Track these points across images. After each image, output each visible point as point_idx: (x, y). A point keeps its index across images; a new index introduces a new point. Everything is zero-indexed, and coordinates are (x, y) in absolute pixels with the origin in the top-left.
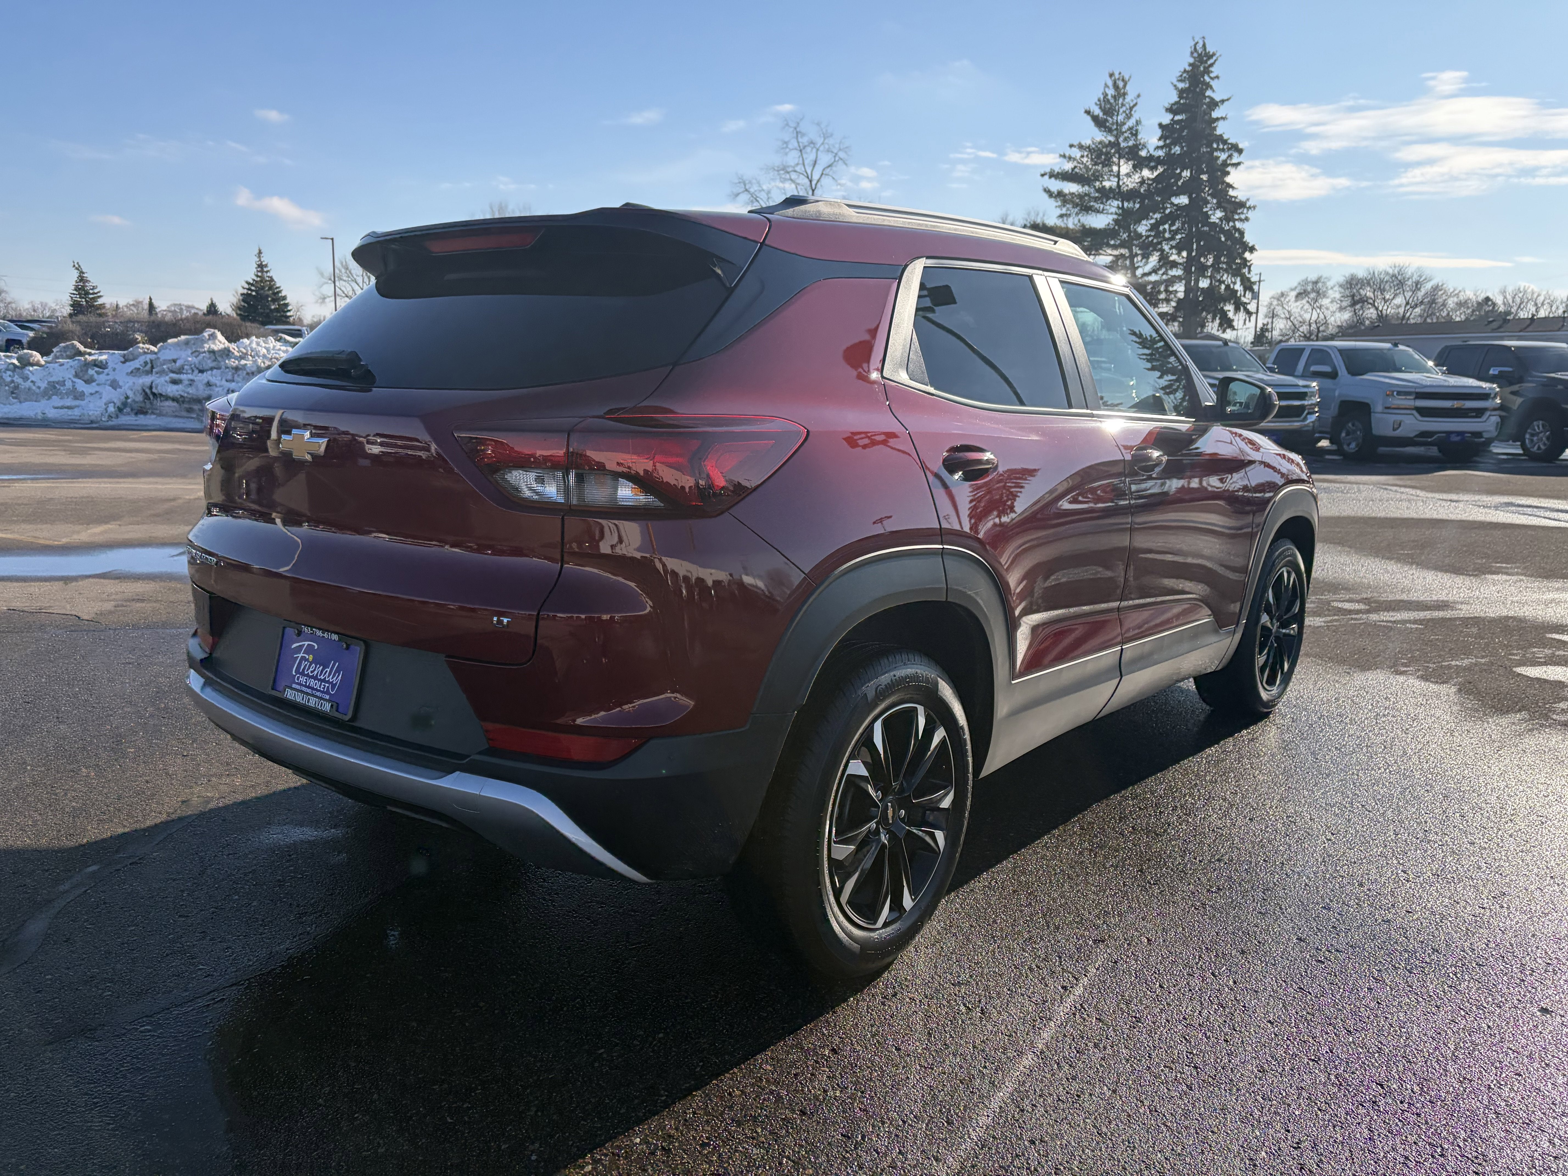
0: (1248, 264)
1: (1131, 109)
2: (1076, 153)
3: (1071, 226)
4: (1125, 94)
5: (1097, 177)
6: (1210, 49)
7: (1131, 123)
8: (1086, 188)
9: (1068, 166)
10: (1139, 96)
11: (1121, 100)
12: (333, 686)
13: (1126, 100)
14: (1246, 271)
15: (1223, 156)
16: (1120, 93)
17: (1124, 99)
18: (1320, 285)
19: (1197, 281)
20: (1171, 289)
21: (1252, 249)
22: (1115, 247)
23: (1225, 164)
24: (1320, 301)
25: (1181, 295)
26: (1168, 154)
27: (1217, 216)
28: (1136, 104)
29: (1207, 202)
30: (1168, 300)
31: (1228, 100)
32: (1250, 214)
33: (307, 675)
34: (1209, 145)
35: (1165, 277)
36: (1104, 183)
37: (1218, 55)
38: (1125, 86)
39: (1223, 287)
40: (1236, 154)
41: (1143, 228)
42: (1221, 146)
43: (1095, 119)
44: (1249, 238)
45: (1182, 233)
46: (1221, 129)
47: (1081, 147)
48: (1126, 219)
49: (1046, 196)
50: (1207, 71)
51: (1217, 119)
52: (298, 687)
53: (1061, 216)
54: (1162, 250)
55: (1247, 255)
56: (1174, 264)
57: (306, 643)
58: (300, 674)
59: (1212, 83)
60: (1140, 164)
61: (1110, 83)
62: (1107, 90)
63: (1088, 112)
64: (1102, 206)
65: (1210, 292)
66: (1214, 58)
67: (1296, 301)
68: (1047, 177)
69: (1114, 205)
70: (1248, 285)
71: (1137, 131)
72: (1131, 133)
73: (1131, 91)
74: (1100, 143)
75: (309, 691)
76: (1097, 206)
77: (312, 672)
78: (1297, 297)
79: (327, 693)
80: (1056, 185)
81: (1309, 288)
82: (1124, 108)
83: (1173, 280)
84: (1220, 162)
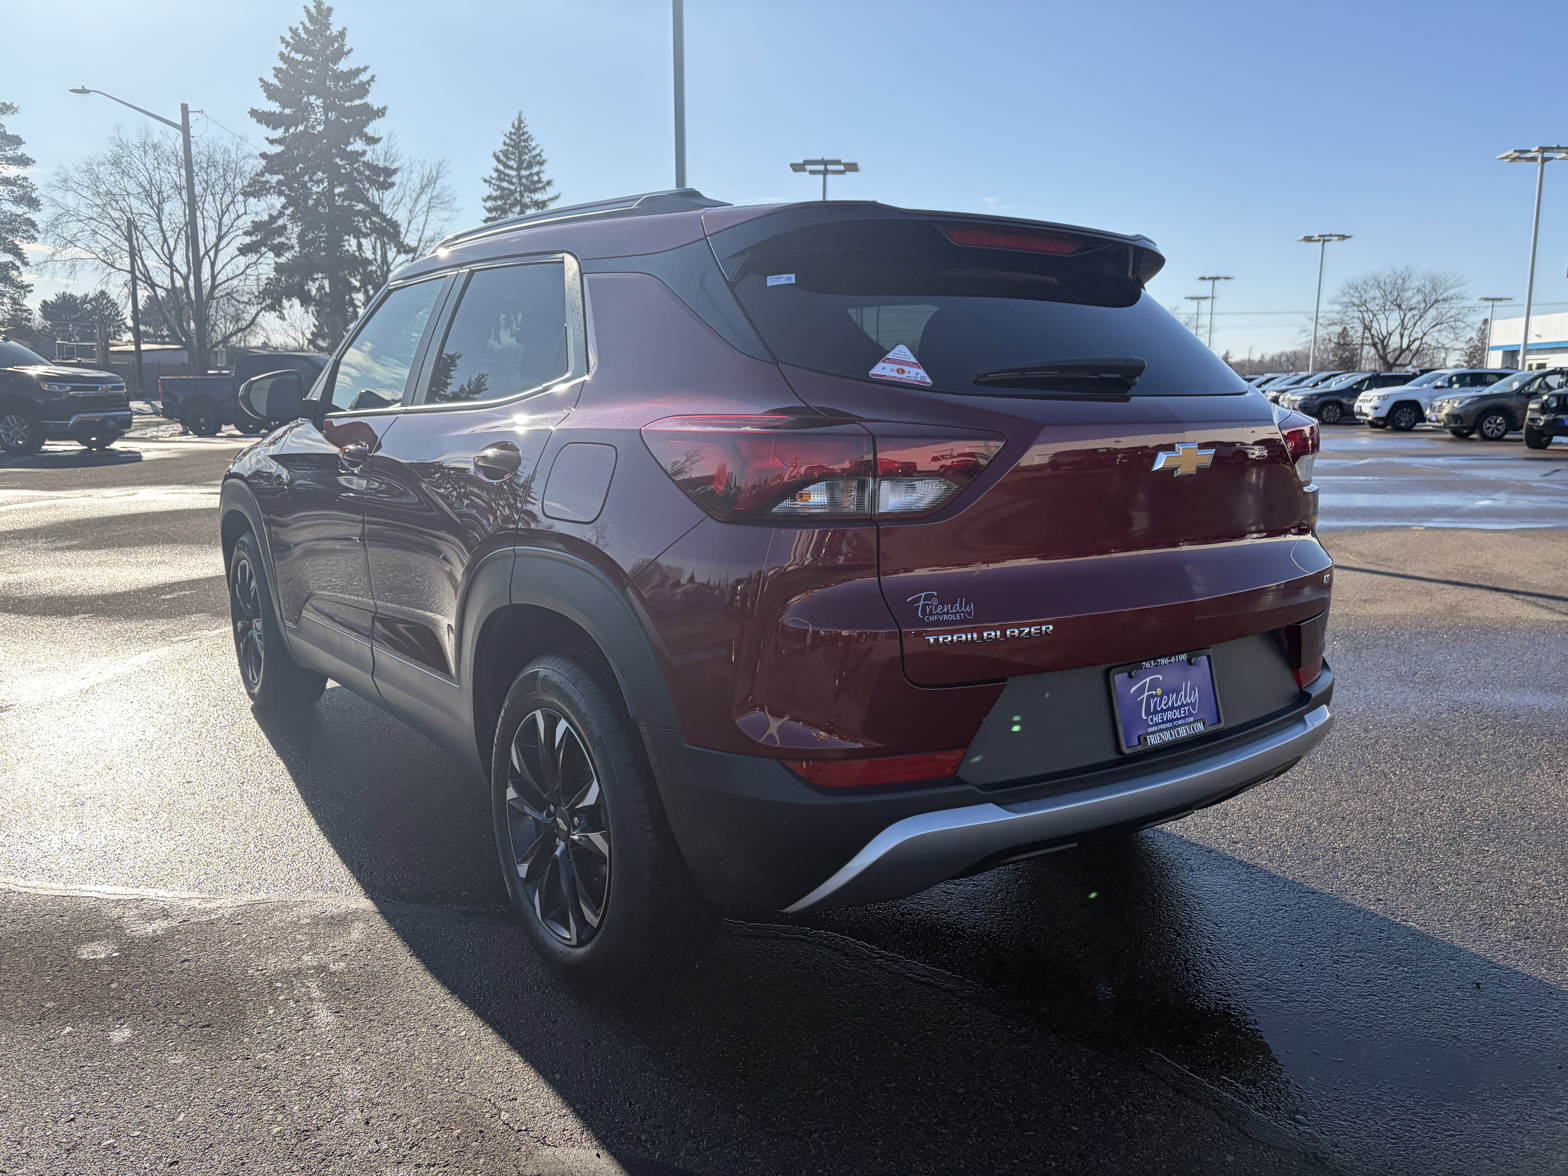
12: (1193, 705)
33: (1162, 711)
52: (1155, 728)
57: (1148, 680)
58: (1152, 714)
75: (1169, 725)
77: (1165, 705)
79: (1191, 714)
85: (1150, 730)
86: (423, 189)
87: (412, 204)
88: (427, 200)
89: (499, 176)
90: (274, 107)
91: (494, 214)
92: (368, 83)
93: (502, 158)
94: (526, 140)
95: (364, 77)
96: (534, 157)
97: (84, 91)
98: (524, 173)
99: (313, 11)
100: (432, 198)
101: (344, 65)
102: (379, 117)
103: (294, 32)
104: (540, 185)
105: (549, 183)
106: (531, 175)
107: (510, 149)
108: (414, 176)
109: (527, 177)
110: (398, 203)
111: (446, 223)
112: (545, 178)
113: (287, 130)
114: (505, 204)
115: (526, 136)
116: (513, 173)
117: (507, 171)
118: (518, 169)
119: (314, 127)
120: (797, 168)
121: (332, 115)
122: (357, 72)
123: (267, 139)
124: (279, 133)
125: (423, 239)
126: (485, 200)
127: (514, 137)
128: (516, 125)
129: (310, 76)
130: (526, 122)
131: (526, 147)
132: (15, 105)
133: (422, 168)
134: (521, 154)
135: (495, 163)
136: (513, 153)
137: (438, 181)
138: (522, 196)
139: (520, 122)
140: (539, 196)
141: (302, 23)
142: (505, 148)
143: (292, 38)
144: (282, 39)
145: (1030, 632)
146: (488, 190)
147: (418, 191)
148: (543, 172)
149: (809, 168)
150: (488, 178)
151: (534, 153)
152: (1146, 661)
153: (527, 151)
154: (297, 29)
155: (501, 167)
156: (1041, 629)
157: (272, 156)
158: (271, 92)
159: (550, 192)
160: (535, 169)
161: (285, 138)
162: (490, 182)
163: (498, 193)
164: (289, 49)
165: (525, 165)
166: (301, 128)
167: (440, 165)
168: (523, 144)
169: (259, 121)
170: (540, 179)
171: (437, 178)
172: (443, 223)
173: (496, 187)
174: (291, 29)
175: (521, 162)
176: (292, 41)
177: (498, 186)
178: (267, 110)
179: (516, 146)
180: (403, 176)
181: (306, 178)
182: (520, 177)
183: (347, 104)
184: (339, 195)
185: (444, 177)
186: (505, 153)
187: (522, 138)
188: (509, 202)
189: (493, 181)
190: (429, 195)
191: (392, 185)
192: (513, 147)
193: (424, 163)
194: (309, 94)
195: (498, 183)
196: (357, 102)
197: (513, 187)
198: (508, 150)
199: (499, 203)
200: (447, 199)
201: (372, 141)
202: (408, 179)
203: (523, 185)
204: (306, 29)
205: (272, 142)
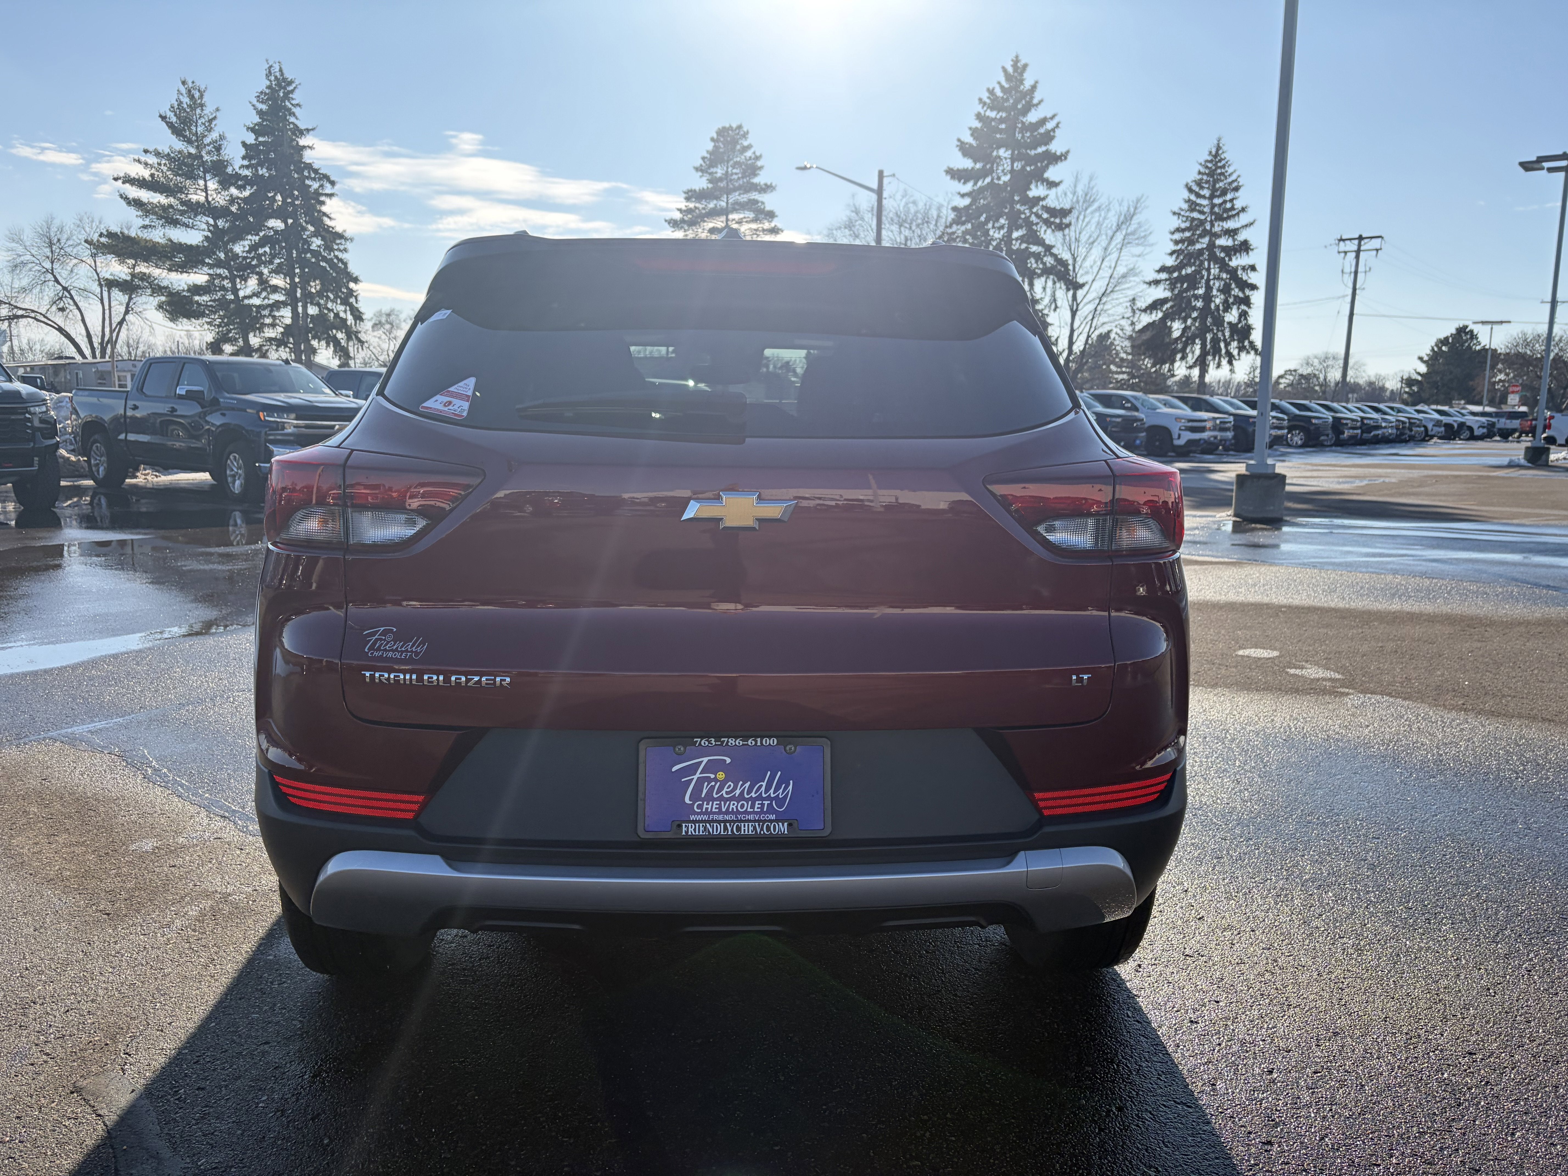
0: (355, 294)
1: (210, 121)
2: (152, 160)
3: (157, 239)
4: (202, 106)
5: (181, 190)
6: (289, 76)
7: (214, 135)
8: (172, 200)
9: (146, 174)
10: (218, 110)
11: (198, 111)
12: (779, 800)
13: (205, 112)
14: (352, 300)
15: (315, 185)
16: (197, 103)
17: (202, 110)
18: (392, 317)
19: (305, 308)
20: (277, 314)
21: (356, 280)
22: (211, 266)
23: (317, 194)
24: (395, 332)
25: (288, 321)
26: (255, 175)
27: (316, 243)
28: (215, 118)
29: (305, 229)
30: (273, 325)
31: (313, 129)
32: (349, 245)
33: (721, 799)
34: (300, 171)
35: (266, 301)
36: (190, 196)
37: (297, 82)
38: (201, 97)
39: (332, 315)
40: (328, 185)
41: (239, 248)
42: (313, 175)
43: (170, 125)
44: (353, 268)
45: (280, 258)
46: (308, 157)
47: (157, 154)
48: (217, 238)
49: (123, 203)
50: (287, 96)
51: (304, 147)
52: (703, 818)
53: (145, 227)
54: (260, 274)
55: (352, 285)
56: (275, 289)
57: (704, 760)
58: (703, 800)
59: (294, 110)
60: (227, 181)
61: (183, 90)
62: (181, 97)
63: (163, 118)
64: (191, 221)
65: (321, 318)
66: (294, 85)
67: (373, 331)
68: (120, 182)
69: (203, 222)
70: (358, 316)
71: (220, 145)
72: (214, 147)
73: (210, 103)
74: (180, 152)
75: (727, 817)
76: (186, 220)
77: (727, 793)
78: (373, 327)
79: (770, 811)
80: (134, 192)
81: (383, 320)
82: (203, 120)
83: (277, 305)
84: (312, 190)
85: (692, 818)
86: (1119, 228)
87: (1107, 242)
88: (1122, 237)
89: (1190, 206)
90: (967, 164)
91: (1180, 246)
92: (1053, 130)
93: (1196, 188)
94: (1223, 167)
95: (1050, 125)
96: (1230, 183)
97: (805, 168)
98: (1217, 201)
99: (1010, 70)
100: (1127, 234)
101: (1033, 117)
102: (1062, 160)
103: (991, 92)
104: (1234, 212)
105: (1243, 210)
106: (1225, 202)
107: (1205, 177)
108: (1111, 214)
109: (1220, 205)
110: (1093, 243)
111: (1139, 259)
112: (1238, 204)
113: (975, 184)
114: (1193, 235)
115: (1223, 162)
116: (1205, 202)
117: (1199, 201)
118: (1212, 197)
119: (999, 178)
120: (1527, 166)
121: (1018, 166)
122: (1043, 121)
123: (959, 193)
124: (968, 187)
125: (1115, 275)
126: (1173, 233)
127: (1210, 165)
128: (1214, 152)
129: (1001, 131)
130: (1224, 148)
131: (1222, 174)
132: (774, 185)
133: (1120, 205)
134: (1216, 181)
135: (1186, 194)
136: (1207, 182)
137: (1135, 218)
138: (1212, 225)
139: (1218, 148)
140: (1231, 224)
141: (999, 83)
142: (1200, 176)
143: (989, 98)
144: (980, 100)
145: (479, 681)
146: (1176, 223)
147: (1114, 228)
148: (1236, 198)
149: (1546, 165)
150: (1177, 210)
151: (1230, 180)
152: (702, 738)
153: (1222, 178)
154: (993, 89)
155: (1193, 197)
156: (494, 680)
157: (961, 209)
158: (965, 149)
159: (1244, 219)
160: (1229, 196)
161: (974, 190)
162: (1179, 214)
163: (1188, 224)
164: (985, 108)
165: (1218, 193)
166: (988, 180)
167: (1138, 201)
168: (1219, 171)
169: (953, 177)
170: (1233, 205)
171: (1134, 215)
172: (1135, 259)
173: (1184, 219)
174: (988, 90)
175: (1214, 190)
176: (988, 101)
177: (1187, 217)
178: (961, 167)
179: (1211, 174)
180: (1100, 215)
181: (990, 225)
182: (1213, 206)
183: (1033, 153)
184: (1017, 239)
185: (1140, 213)
186: (1199, 183)
187: (1219, 164)
188: (1198, 232)
189: (1182, 213)
190: (1124, 232)
191: (1068, 225)
192: (1208, 175)
193: (1122, 201)
194: (998, 148)
195: (1187, 214)
196: (1040, 150)
197: (1203, 217)
198: (1201, 179)
199: (1187, 234)
200: (1142, 234)
201: (1052, 184)
202: (1105, 218)
203: (1215, 213)
204: (1002, 87)
205: (963, 196)
